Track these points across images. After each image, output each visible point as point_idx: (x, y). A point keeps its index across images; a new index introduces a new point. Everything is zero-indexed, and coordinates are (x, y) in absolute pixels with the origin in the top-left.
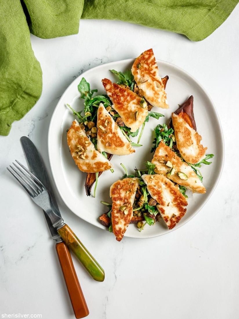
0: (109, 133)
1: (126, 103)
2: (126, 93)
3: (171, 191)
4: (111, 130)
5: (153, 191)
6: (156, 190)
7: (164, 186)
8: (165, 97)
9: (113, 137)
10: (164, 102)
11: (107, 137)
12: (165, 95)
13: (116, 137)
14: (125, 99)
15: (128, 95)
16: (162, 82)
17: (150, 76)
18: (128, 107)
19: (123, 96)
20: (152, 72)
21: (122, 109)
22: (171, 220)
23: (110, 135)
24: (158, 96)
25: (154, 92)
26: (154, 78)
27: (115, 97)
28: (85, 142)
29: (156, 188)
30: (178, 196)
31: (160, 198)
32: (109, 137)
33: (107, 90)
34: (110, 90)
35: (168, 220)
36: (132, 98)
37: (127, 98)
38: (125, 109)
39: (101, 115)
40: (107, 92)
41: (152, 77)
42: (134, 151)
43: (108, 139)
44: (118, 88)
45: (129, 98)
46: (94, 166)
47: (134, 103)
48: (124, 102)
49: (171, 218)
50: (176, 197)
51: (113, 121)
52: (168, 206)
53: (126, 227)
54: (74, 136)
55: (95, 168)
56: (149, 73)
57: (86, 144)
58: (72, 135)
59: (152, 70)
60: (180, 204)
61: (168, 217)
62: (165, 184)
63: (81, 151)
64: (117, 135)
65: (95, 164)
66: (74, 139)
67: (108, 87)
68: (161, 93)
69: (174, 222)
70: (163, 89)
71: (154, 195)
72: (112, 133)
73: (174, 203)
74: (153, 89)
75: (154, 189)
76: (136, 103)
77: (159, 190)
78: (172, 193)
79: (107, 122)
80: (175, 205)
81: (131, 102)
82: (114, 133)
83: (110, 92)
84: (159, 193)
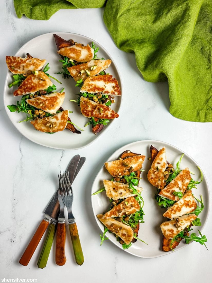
0: (45, 103)
1: (32, 84)
2: (26, 82)
3: (98, 80)
4: (45, 101)
5: (92, 90)
6: (93, 88)
7: (93, 83)
8: (38, 59)
9: (49, 101)
10: (40, 61)
11: (47, 105)
12: (37, 59)
13: (49, 99)
14: (30, 84)
15: (27, 81)
16: (28, 58)
17: (22, 63)
18: (35, 84)
19: (27, 84)
20: (20, 61)
21: (36, 87)
22: (116, 91)
23: (47, 102)
24: (36, 64)
25: (32, 65)
26: (24, 62)
27: (27, 90)
28: (46, 120)
29: (91, 87)
30: (103, 78)
31: (99, 89)
32: (48, 104)
33: (21, 94)
34: (21, 92)
35: (114, 92)
36: (31, 79)
37: (29, 83)
38: (36, 86)
39: (32, 103)
40: (22, 94)
41: (23, 63)
42: (64, 93)
43: (49, 105)
44: (21, 86)
45: (30, 81)
46: (63, 121)
47: (34, 79)
48: (31, 85)
49: (114, 90)
50: (103, 79)
51: (39, 97)
52: (106, 87)
53: (110, 110)
54: (40, 126)
55: (64, 121)
56: (20, 63)
57: (47, 120)
58: (39, 127)
59: (18, 61)
60: (109, 79)
61: (112, 91)
62: (92, 81)
63: (50, 125)
64: (49, 98)
65: (61, 120)
66: (41, 127)
67: (19, 92)
68: (35, 61)
69: (117, 89)
70: (33, 59)
71: (94, 91)
72: (46, 101)
73: (107, 82)
74: (30, 65)
75: (91, 89)
76: (34, 78)
77: (93, 86)
78: (100, 80)
79: (38, 101)
80: (108, 82)
81: (33, 80)
82: (47, 99)
83: (22, 93)
84: (95, 88)
